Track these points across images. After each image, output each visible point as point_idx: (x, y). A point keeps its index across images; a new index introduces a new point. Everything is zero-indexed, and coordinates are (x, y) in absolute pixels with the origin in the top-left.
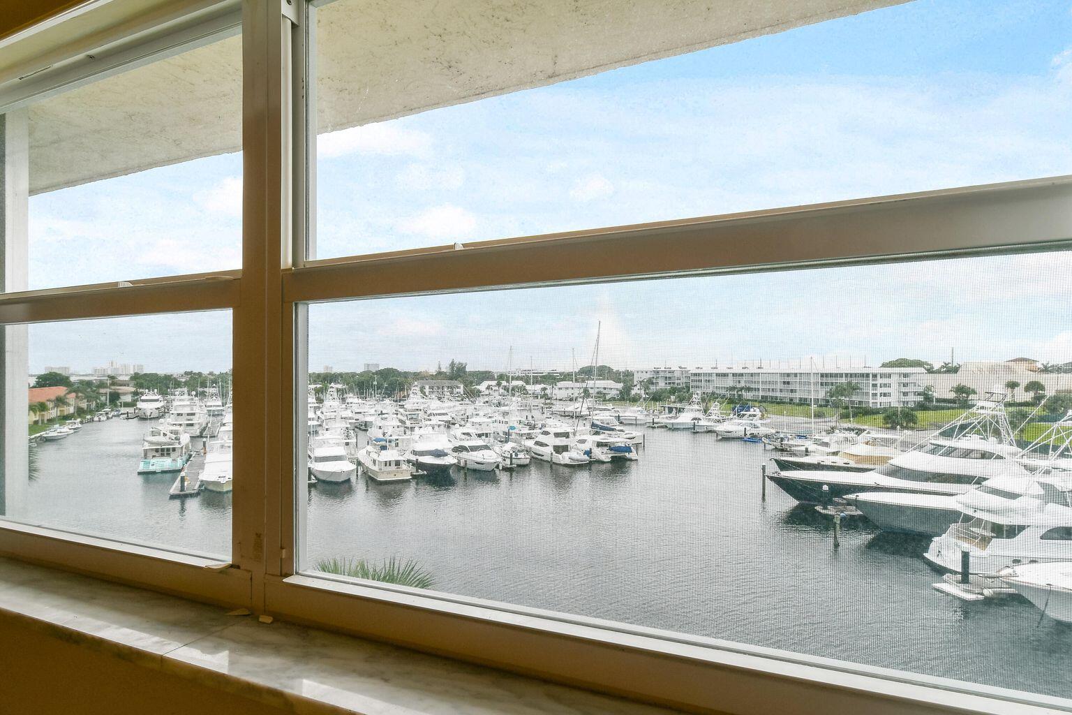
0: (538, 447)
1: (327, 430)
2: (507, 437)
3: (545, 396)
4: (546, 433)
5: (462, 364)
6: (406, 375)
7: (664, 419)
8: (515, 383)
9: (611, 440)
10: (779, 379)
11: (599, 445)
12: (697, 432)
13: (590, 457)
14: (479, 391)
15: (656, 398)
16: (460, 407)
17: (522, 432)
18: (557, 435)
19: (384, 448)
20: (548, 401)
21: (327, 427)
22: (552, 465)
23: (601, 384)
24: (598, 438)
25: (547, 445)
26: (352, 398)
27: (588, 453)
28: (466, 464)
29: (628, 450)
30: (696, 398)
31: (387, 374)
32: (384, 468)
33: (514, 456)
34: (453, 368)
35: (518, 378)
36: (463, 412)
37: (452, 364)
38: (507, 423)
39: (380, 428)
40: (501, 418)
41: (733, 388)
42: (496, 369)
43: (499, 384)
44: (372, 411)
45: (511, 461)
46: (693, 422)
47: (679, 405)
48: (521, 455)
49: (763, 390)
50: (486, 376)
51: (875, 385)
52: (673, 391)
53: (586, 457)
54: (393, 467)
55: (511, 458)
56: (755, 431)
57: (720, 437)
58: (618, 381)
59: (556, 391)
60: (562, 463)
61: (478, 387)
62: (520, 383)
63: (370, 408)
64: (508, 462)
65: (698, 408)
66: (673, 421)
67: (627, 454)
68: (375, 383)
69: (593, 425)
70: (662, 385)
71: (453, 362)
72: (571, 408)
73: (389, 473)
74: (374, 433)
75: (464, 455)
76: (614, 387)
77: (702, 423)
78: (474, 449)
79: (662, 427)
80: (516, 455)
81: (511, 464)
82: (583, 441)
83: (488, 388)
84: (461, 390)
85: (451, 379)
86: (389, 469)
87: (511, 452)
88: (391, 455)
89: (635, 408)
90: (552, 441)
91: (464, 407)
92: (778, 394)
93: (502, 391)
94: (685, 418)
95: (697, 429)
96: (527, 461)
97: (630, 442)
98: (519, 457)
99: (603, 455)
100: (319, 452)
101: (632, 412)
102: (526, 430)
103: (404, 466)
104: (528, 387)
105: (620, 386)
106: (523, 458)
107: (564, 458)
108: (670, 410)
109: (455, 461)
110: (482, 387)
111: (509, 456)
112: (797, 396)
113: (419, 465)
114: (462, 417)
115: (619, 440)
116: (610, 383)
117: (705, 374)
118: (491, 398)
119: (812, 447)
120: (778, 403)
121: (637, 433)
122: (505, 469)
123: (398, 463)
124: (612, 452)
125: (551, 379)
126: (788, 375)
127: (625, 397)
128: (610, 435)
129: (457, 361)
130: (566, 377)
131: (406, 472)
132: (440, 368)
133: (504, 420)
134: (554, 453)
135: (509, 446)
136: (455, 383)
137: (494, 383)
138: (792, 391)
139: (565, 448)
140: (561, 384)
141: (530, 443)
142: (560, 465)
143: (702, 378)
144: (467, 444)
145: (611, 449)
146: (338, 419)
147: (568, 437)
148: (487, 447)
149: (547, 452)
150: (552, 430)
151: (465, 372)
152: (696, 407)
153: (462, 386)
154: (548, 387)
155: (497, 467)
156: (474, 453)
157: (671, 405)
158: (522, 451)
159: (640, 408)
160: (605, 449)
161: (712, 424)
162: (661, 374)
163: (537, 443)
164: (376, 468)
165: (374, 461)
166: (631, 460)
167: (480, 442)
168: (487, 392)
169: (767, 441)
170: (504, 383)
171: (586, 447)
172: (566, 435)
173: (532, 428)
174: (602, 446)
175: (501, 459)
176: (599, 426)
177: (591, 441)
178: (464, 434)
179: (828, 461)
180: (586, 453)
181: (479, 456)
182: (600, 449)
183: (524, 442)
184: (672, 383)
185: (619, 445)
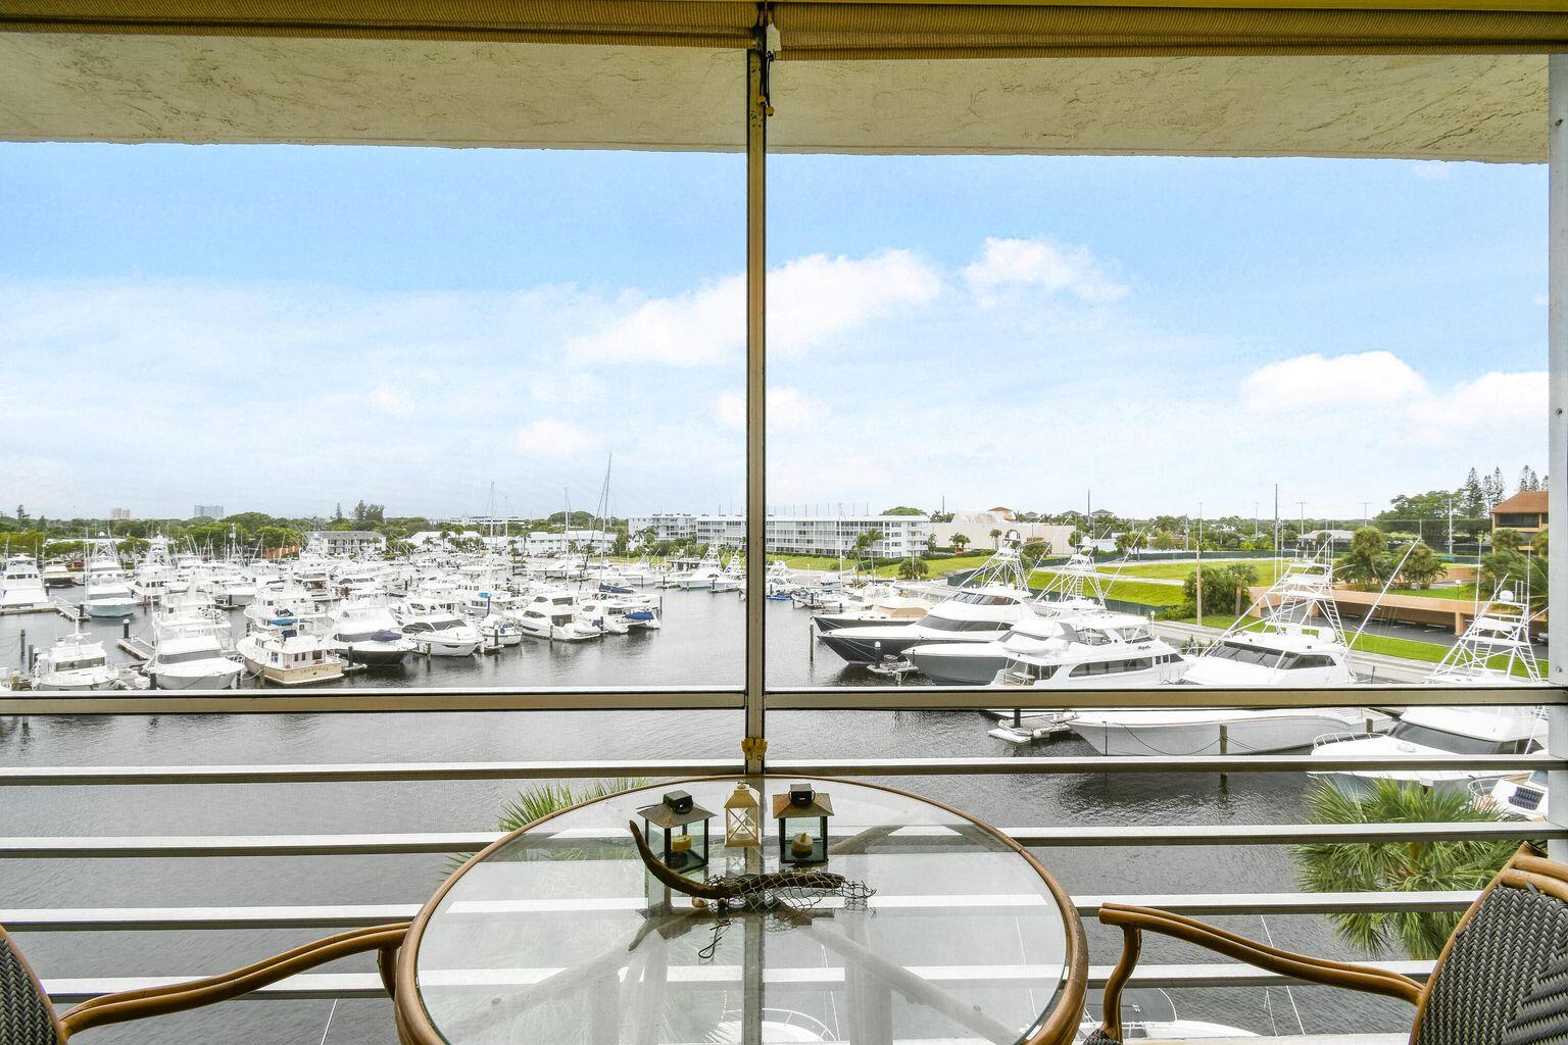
0: (530, 619)
1: (171, 611)
2: (482, 607)
3: (515, 553)
4: (540, 600)
5: (377, 508)
6: (283, 523)
7: (675, 577)
8: (467, 534)
9: (626, 605)
10: (795, 528)
11: (612, 612)
12: (717, 592)
13: (602, 628)
14: (412, 547)
15: (663, 551)
16: (390, 570)
17: (502, 600)
18: (557, 602)
19: (288, 634)
20: (518, 558)
21: (171, 606)
22: (552, 641)
23: (585, 535)
24: (611, 603)
25: (541, 616)
26: (190, 560)
27: (599, 623)
28: (429, 649)
29: (648, 616)
30: (713, 551)
31: (250, 521)
32: (293, 665)
33: (499, 634)
34: (361, 516)
35: (469, 528)
36: (394, 577)
37: (361, 508)
38: (477, 588)
39: (270, 603)
40: (467, 582)
42: (433, 517)
43: (444, 536)
44: (237, 579)
45: (496, 640)
46: (711, 579)
47: (691, 560)
48: (509, 631)
49: (779, 540)
50: (418, 525)
51: (888, 534)
52: (681, 543)
53: (596, 629)
54: (310, 662)
55: (496, 636)
56: (781, 588)
58: (608, 530)
59: (528, 545)
60: (566, 638)
61: (409, 541)
62: (474, 535)
63: (232, 575)
64: (491, 641)
65: (716, 563)
66: (686, 579)
67: (647, 622)
68: (233, 535)
69: (602, 587)
70: (663, 536)
71: (361, 505)
72: (554, 566)
73: (305, 670)
74: (257, 611)
75: (425, 636)
76: (605, 539)
77: (719, 580)
78: (441, 626)
79: (674, 587)
80: (503, 631)
81: (497, 644)
82: (590, 609)
83: (428, 541)
84: (383, 545)
85: (360, 528)
86: (301, 664)
87: (496, 627)
88: (301, 644)
89: (638, 565)
90: (550, 610)
91: (395, 569)
92: (794, 545)
93: (449, 546)
94: (700, 576)
95: (716, 589)
96: (518, 639)
97: (650, 606)
98: (507, 633)
99: (618, 625)
100: (167, 648)
101: (636, 569)
102: (507, 597)
103: (328, 660)
104: (486, 540)
105: (613, 537)
106: (512, 635)
107: (568, 632)
108: (680, 566)
109: (412, 646)
110: (418, 539)
111: (493, 633)
112: (813, 546)
113: (353, 656)
114: (396, 583)
115: (635, 603)
116: (598, 534)
117: (714, 523)
118: (433, 555)
119: (845, 600)
120: (795, 555)
121: (653, 596)
122: (489, 653)
123: (317, 655)
124: (631, 620)
125: (515, 528)
126: (804, 523)
127: (619, 551)
128: (625, 600)
129: (367, 503)
130: (539, 525)
131: (334, 667)
132: (339, 513)
133: (473, 585)
134: (554, 626)
135: (491, 620)
136: (372, 534)
137: (437, 534)
138: (808, 541)
139: (567, 619)
140: (535, 535)
141: (519, 615)
142: (564, 641)
143: (711, 527)
144: (429, 620)
145: (627, 617)
146: (192, 592)
147: (571, 604)
148: (459, 623)
149: (543, 626)
150: (550, 597)
151: (380, 519)
152: (712, 562)
153: (384, 539)
154: (517, 538)
155: (477, 650)
156: (443, 632)
157: (680, 561)
158: (511, 625)
159: (645, 565)
160: (620, 617)
161: (732, 581)
162: (663, 523)
163: (528, 614)
164: (279, 665)
165: (275, 656)
166: (652, 629)
167: (446, 617)
168: (425, 547)
169: (796, 598)
170: (453, 534)
171: (595, 615)
172: (569, 601)
173: (515, 593)
174: (615, 613)
175: (482, 639)
176: (608, 588)
177: (601, 607)
178: (414, 606)
179: (866, 616)
180: (596, 623)
181: (449, 636)
182: (613, 617)
183: (508, 614)
184: (677, 534)
185: (636, 611)
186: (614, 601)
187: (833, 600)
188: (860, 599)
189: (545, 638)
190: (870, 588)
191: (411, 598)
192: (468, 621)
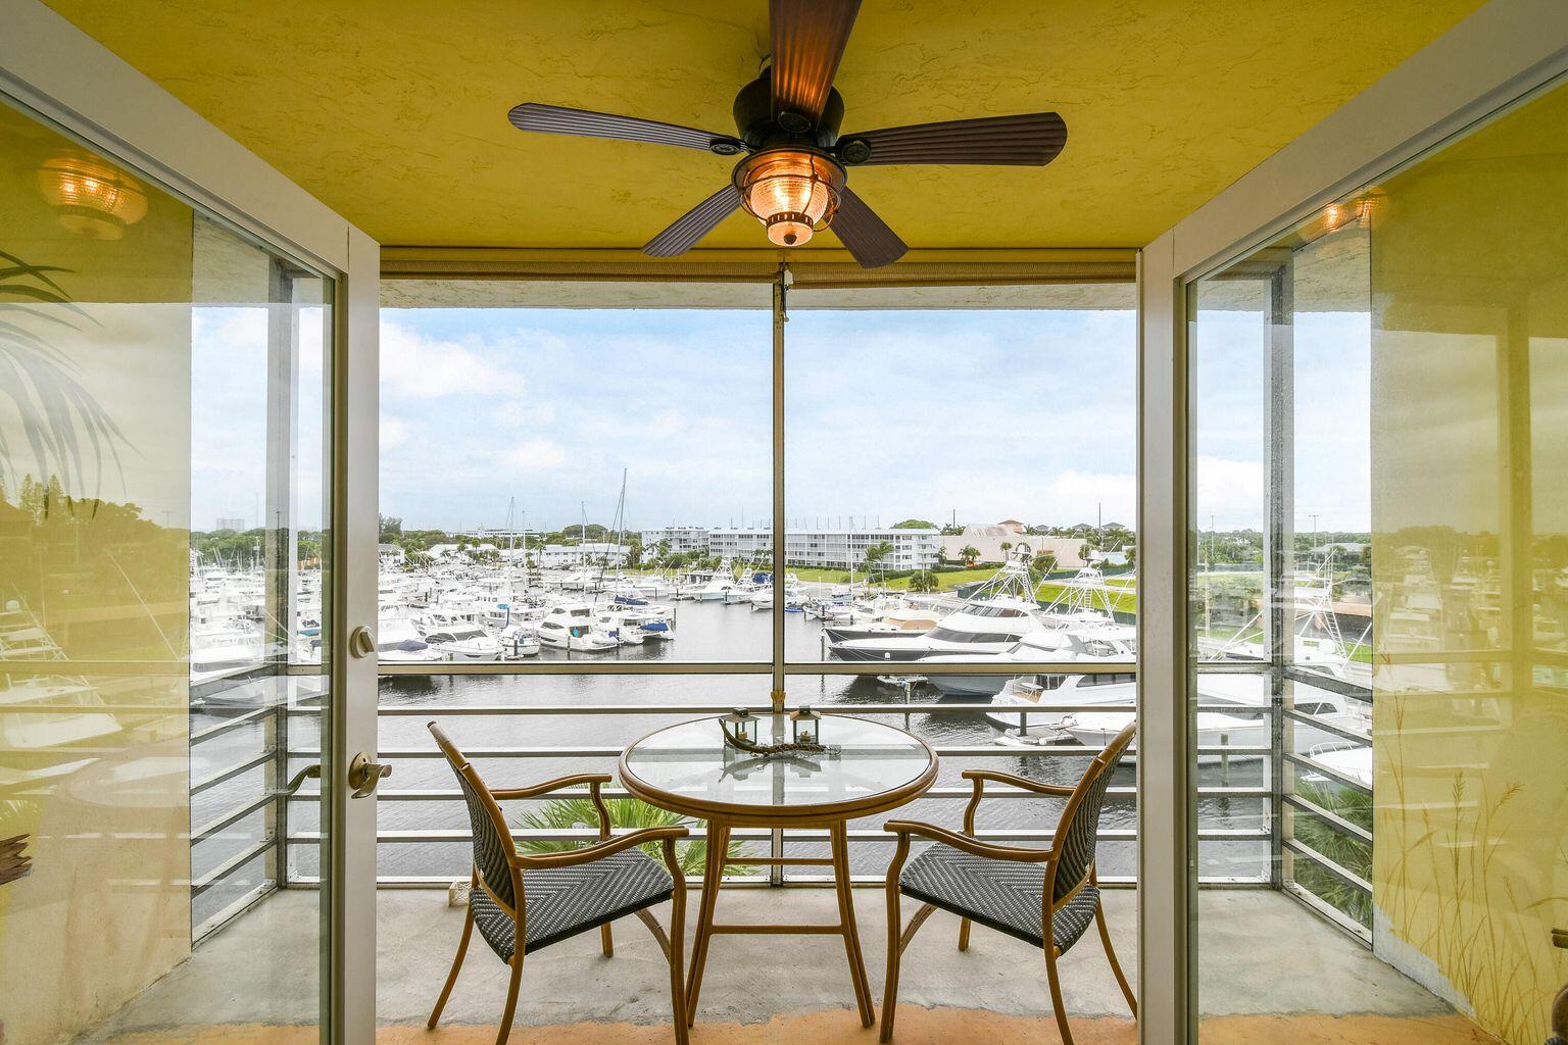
0: (548, 630)
1: (203, 621)
2: (499, 619)
3: (531, 565)
4: (558, 611)
5: (394, 521)
7: (688, 589)
8: (484, 547)
9: (641, 616)
10: (806, 541)
11: (628, 623)
12: (730, 604)
13: (618, 639)
14: (431, 559)
15: (676, 563)
16: (409, 581)
17: (519, 612)
18: (575, 613)
19: (314, 644)
20: (533, 571)
21: (203, 617)
22: (570, 651)
23: (602, 547)
24: (626, 614)
25: (562, 627)
26: (217, 572)
27: (615, 634)
28: (452, 659)
29: (662, 627)
30: (726, 563)
33: (518, 644)
35: (485, 541)
36: (413, 588)
38: (496, 600)
39: (296, 614)
40: (486, 594)
41: (758, 552)
42: (451, 530)
43: (461, 549)
45: (516, 651)
46: (724, 591)
47: (703, 573)
48: (528, 642)
49: (792, 553)
50: (436, 538)
51: (898, 547)
52: (694, 556)
53: (613, 640)
55: (516, 647)
56: (794, 600)
57: (755, 608)
58: (622, 543)
59: (544, 557)
60: (583, 648)
61: (428, 553)
62: (490, 547)
64: (511, 651)
65: (728, 575)
66: (699, 591)
67: (661, 633)
69: (617, 599)
70: (675, 549)
72: (569, 578)
75: (448, 646)
76: (620, 552)
77: (732, 592)
78: (462, 636)
79: (688, 599)
80: (522, 642)
81: (516, 654)
82: (606, 620)
83: (445, 553)
84: (402, 557)
87: (516, 638)
89: (653, 577)
90: (568, 621)
91: (415, 581)
92: (805, 558)
93: (467, 559)
94: (714, 588)
95: (729, 600)
96: (536, 649)
97: (664, 617)
98: (526, 643)
99: (634, 635)
101: (651, 581)
102: (525, 609)
104: (503, 553)
105: (627, 549)
106: (531, 646)
107: (585, 642)
108: (693, 579)
109: (435, 656)
110: (435, 552)
111: (512, 643)
112: (825, 559)
114: (416, 594)
115: (649, 614)
116: (613, 547)
117: (726, 536)
118: (451, 568)
119: (855, 612)
120: (807, 568)
121: (668, 607)
124: (645, 631)
125: (531, 541)
126: (816, 536)
127: (633, 563)
128: (639, 611)
129: (387, 516)
130: (554, 538)
133: (492, 597)
134: (572, 637)
135: (509, 631)
136: (391, 547)
137: (455, 547)
138: (820, 554)
139: (584, 630)
140: (550, 548)
141: (537, 626)
142: (581, 651)
143: (723, 540)
144: (450, 630)
145: (642, 628)
146: (223, 604)
147: (588, 615)
148: (480, 634)
149: (561, 636)
150: (568, 608)
151: (398, 532)
152: (726, 574)
153: (402, 552)
154: (532, 551)
155: (498, 661)
156: (465, 643)
157: (694, 573)
158: (530, 636)
159: (659, 577)
160: (635, 628)
161: (745, 593)
162: (675, 536)
163: (547, 625)
166: (666, 640)
167: (464, 627)
168: (442, 560)
169: (808, 610)
170: (470, 547)
171: (612, 626)
172: (586, 612)
173: (533, 605)
174: (630, 624)
175: (503, 649)
176: (623, 600)
177: (617, 618)
178: (437, 617)
179: (877, 628)
180: (612, 634)
181: (470, 646)
182: (629, 627)
183: (527, 625)
184: (689, 546)
185: (651, 622)
186: (629, 612)
187: (844, 612)
188: (870, 611)
189: (562, 648)
190: (881, 601)
191: (433, 609)
192: (488, 631)
